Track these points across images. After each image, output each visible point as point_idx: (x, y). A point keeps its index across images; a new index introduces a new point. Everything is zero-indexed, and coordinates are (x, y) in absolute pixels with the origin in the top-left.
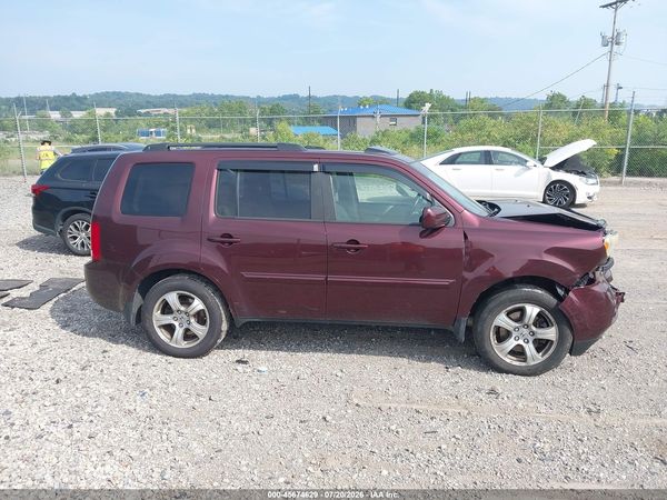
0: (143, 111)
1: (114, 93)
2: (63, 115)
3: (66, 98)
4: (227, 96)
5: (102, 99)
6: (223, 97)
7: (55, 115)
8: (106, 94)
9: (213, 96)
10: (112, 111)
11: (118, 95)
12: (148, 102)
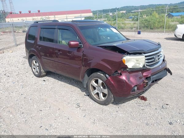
0: (133, 11)
1: (126, 6)
2: (113, 14)
3: (114, 9)
4: (160, 5)
5: (122, 9)
6: (159, 5)
7: (111, 14)
8: (124, 7)
9: (155, 5)
10: (124, 12)
11: (127, 7)
12: (135, 8)
